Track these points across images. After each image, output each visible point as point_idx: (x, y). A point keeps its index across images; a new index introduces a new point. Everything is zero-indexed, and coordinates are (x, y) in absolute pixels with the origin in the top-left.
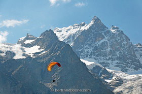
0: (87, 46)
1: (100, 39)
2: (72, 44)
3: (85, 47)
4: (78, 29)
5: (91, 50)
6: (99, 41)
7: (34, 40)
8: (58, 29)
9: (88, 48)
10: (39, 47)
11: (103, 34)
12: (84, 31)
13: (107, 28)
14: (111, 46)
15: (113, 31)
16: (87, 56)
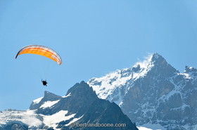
0: (147, 104)
1: (167, 90)
2: (120, 104)
3: (144, 106)
4: (130, 78)
5: (153, 110)
6: (166, 94)
7: (56, 102)
8: (96, 79)
9: (149, 108)
10: (66, 112)
11: (172, 82)
12: (139, 79)
13: (178, 72)
14: (187, 101)
15: (187, 75)
16: (148, 121)
